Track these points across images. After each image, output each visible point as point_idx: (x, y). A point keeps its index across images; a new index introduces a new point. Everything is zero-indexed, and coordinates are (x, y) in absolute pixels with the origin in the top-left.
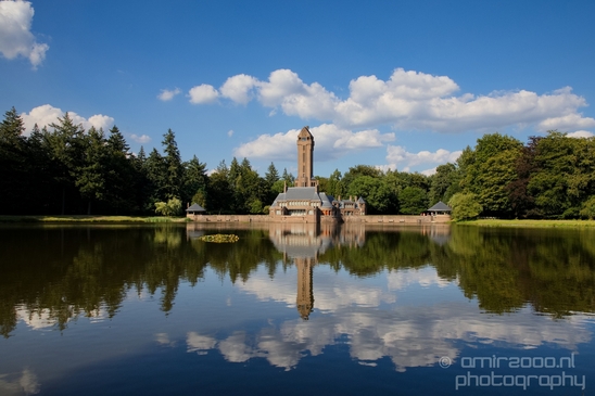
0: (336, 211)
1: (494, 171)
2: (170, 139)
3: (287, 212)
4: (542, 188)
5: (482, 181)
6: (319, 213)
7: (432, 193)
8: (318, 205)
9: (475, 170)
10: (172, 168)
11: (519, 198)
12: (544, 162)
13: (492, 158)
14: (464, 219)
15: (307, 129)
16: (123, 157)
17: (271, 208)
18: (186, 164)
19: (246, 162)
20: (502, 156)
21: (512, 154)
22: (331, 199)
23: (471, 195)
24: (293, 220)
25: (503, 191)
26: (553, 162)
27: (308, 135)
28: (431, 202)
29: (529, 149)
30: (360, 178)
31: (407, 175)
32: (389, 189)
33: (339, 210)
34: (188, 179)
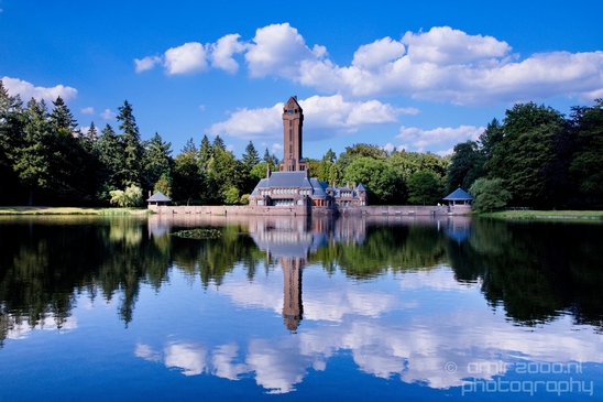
0: (330, 201)
2: (127, 112)
3: (270, 202)
4: (587, 171)
5: (512, 163)
6: (309, 202)
8: (309, 193)
10: (130, 149)
11: (558, 183)
12: (590, 138)
14: (488, 210)
15: (294, 100)
17: (251, 197)
18: (147, 143)
19: (219, 140)
21: (550, 129)
22: (324, 185)
23: (497, 180)
24: (277, 212)
27: (296, 107)
28: (447, 190)
29: (572, 122)
30: (359, 159)
32: (395, 173)
33: (334, 199)
34: (149, 162)
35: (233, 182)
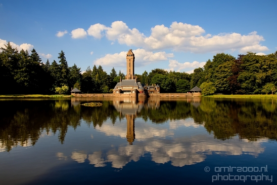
0: (146, 91)
1: (222, 71)
2: (62, 56)
4: (244, 79)
5: (216, 76)
6: (137, 92)
7: (192, 82)
8: (137, 88)
9: (212, 71)
10: (64, 70)
11: (234, 84)
12: (245, 67)
13: (221, 65)
14: (207, 95)
15: (131, 51)
16: (39, 65)
17: (114, 90)
18: (70, 68)
19: (100, 67)
20: (225, 64)
21: (230, 63)
22: (143, 85)
23: (211, 83)
24: (124, 96)
25: (226, 81)
26: (250, 67)
27: (132, 54)
28: (191, 87)
29: (238, 61)
30: (157, 75)
31: (179, 73)
32: (171, 80)
34: (71, 76)
35: (106, 84)
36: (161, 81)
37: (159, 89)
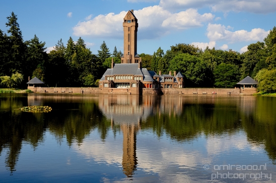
0: (157, 85)
2: (13, 21)
3: (114, 85)
6: (141, 86)
7: (243, 69)
8: (141, 79)
10: (15, 46)
14: (268, 92)
15: (132, 12)
17: (100, 81)
18: (28, 42)
19: (81, 41)
22: (152, 74)
24: (118, 92)
27: (133, 18)
28: (242, 76)
30: (180, 55)
31: (222, 52)
32: (205, 65)
33: (160, 83)
34: (29, 56)
35: (90, 71)
36: (185, 66)
37: (182, 80)
